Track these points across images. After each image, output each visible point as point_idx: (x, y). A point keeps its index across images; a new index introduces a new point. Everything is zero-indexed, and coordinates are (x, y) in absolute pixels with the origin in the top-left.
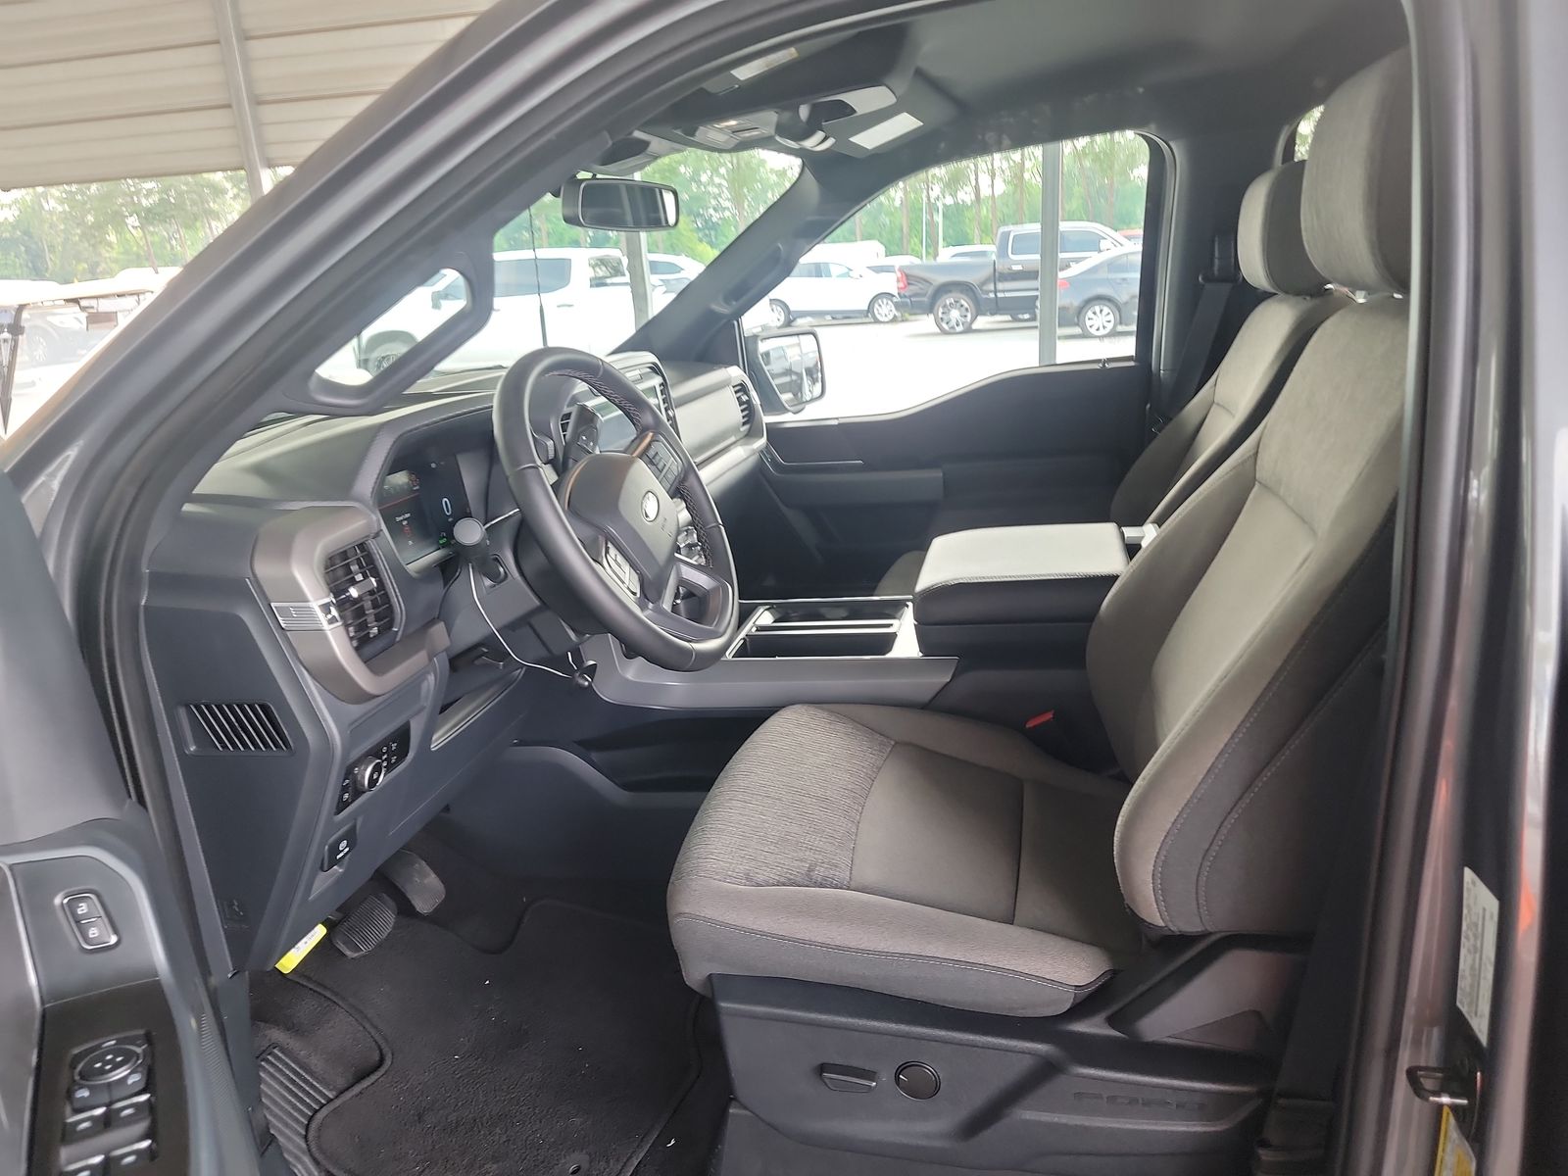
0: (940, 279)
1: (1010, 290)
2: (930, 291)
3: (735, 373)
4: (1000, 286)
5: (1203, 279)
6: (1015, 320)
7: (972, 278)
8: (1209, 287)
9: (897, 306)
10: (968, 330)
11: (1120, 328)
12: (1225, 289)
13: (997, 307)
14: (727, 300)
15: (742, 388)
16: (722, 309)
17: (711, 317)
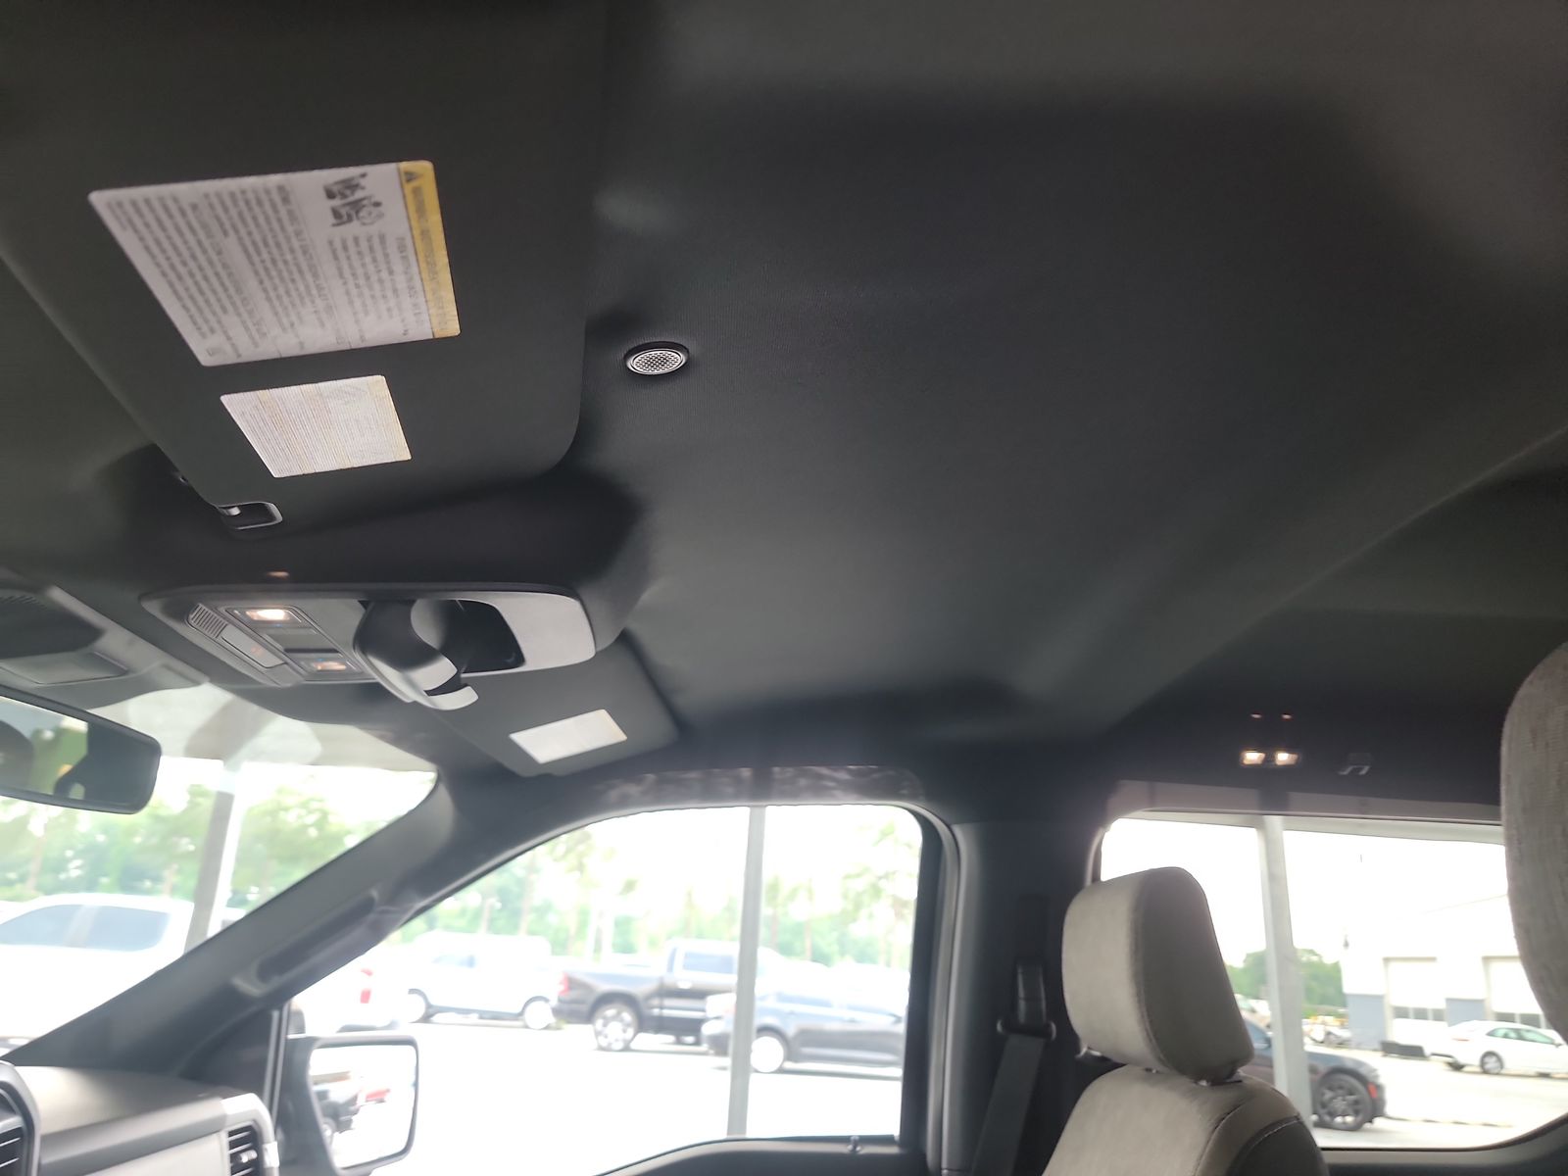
0: (605, 987)
1: (675, 1009)
2: (591, 999)
3: (245, 1107)
4: (668, 1002)
5: (1004, 1026)
6: (679, 1042)
7: (639, 990)
8: (1014, 1040)
9: (556, 1012)
10: (626, 1049)
11: (789, 1065)
12: (1033, 1047)
13: (662, 1025)
14: (264, 974)
15: (249, 1136)
16: (251, 987)
17: (228, 999)
